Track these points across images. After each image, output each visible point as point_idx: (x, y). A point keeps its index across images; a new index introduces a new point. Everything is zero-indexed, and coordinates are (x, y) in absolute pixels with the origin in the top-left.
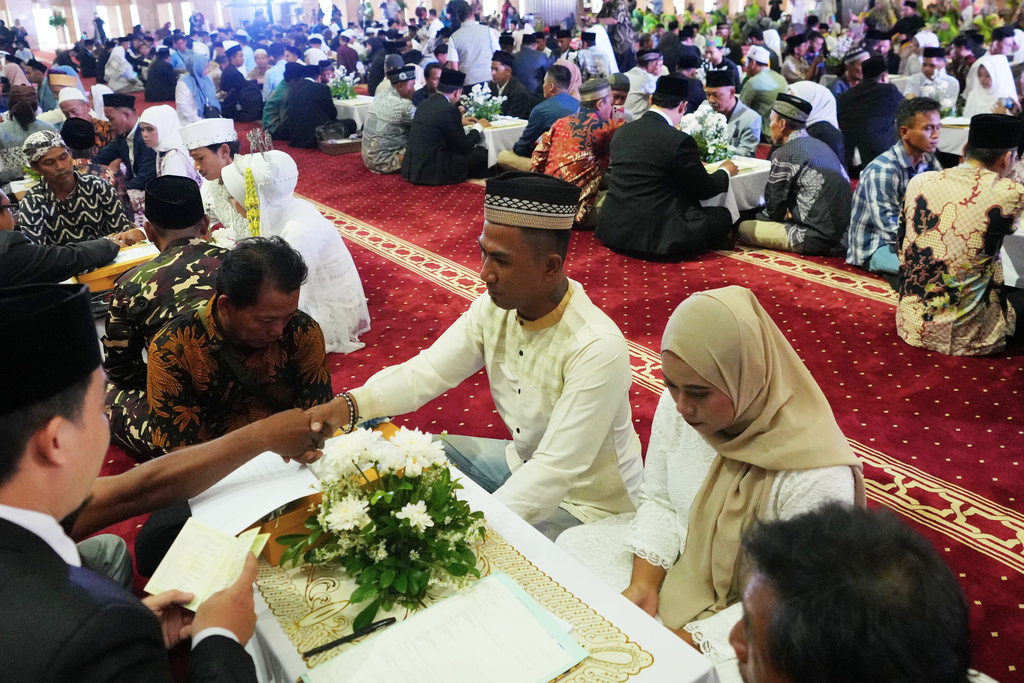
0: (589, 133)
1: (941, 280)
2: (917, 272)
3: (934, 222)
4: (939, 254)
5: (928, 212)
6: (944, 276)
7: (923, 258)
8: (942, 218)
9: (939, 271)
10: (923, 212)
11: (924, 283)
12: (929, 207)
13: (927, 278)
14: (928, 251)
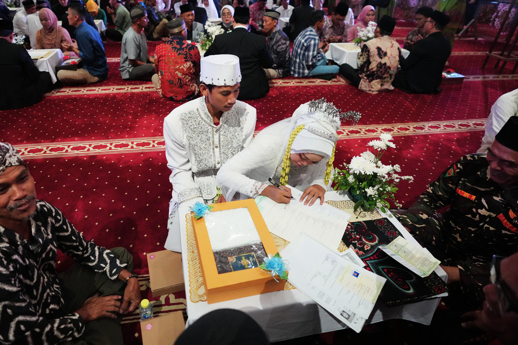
0: (188, 52)
1: (388, 72)
2: (381, 72)
3: (385, 54)
4: (388, 64)
5: (383, 51)
6: (389, 71)
7: (383, 67)
8: (388, 52)
9: (388, 70)
10: (381, 52)
11: (383, 75)
12: (383, 50)
13: (384, 73)
14: (385, 64)
